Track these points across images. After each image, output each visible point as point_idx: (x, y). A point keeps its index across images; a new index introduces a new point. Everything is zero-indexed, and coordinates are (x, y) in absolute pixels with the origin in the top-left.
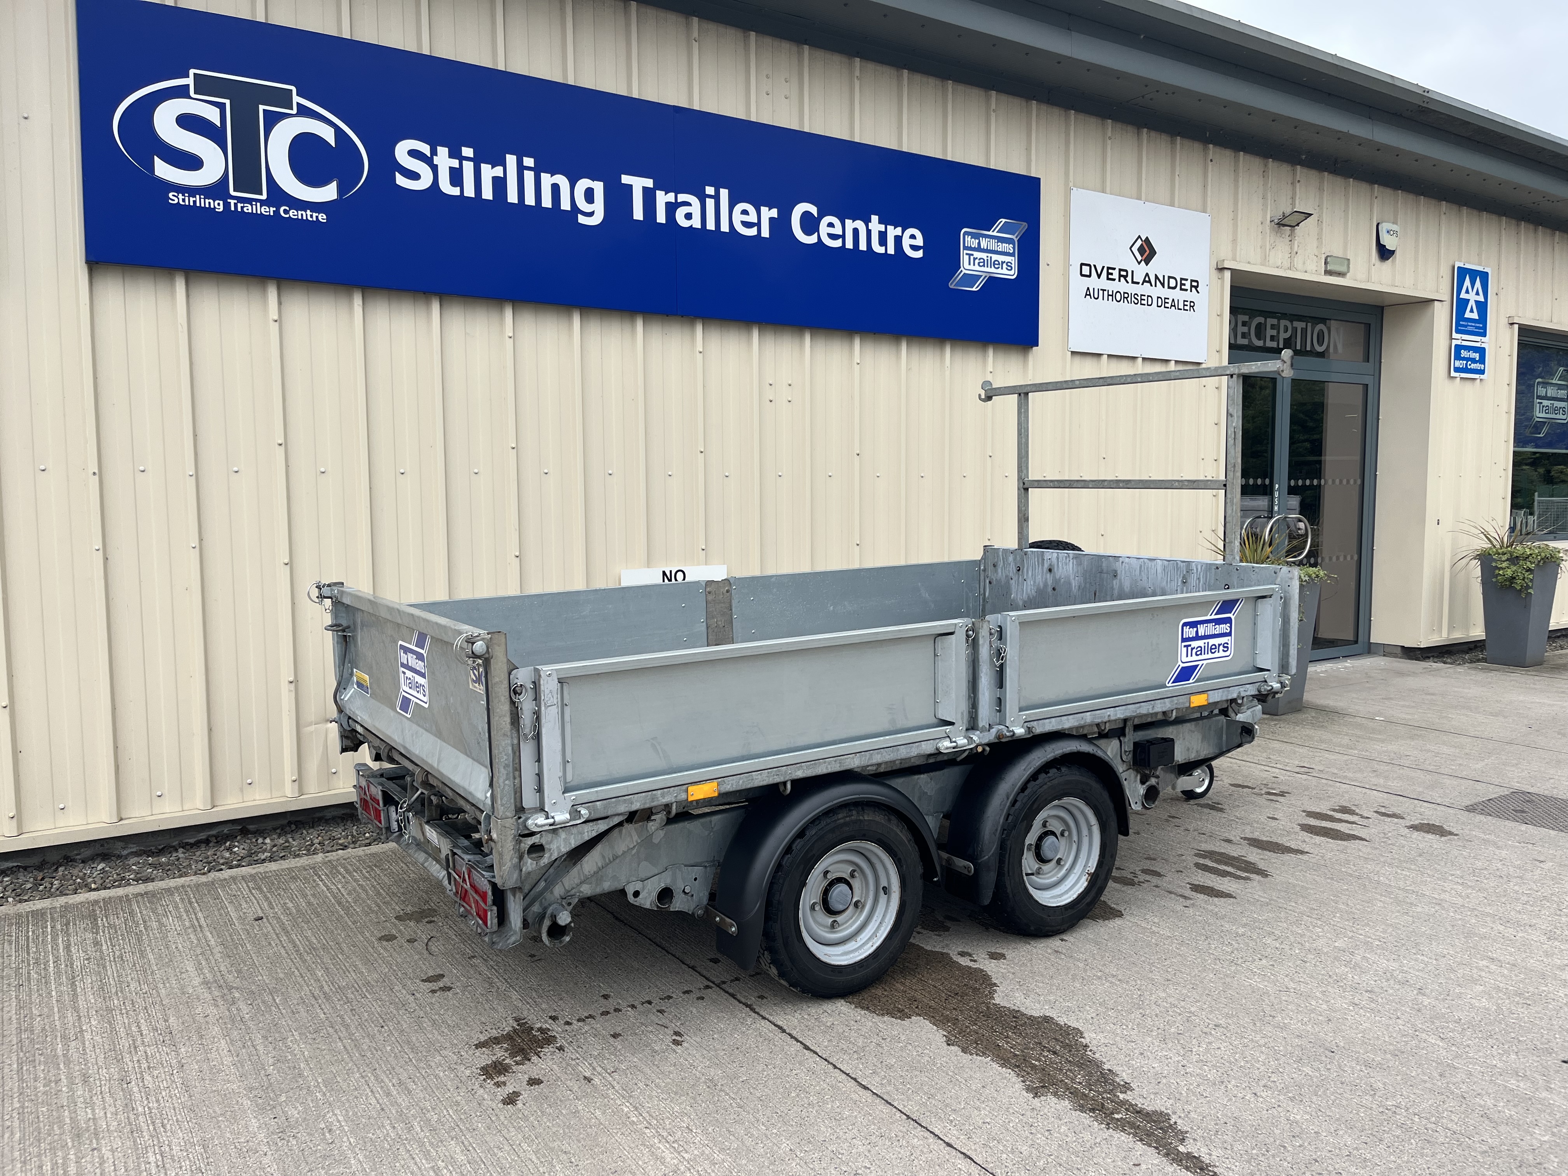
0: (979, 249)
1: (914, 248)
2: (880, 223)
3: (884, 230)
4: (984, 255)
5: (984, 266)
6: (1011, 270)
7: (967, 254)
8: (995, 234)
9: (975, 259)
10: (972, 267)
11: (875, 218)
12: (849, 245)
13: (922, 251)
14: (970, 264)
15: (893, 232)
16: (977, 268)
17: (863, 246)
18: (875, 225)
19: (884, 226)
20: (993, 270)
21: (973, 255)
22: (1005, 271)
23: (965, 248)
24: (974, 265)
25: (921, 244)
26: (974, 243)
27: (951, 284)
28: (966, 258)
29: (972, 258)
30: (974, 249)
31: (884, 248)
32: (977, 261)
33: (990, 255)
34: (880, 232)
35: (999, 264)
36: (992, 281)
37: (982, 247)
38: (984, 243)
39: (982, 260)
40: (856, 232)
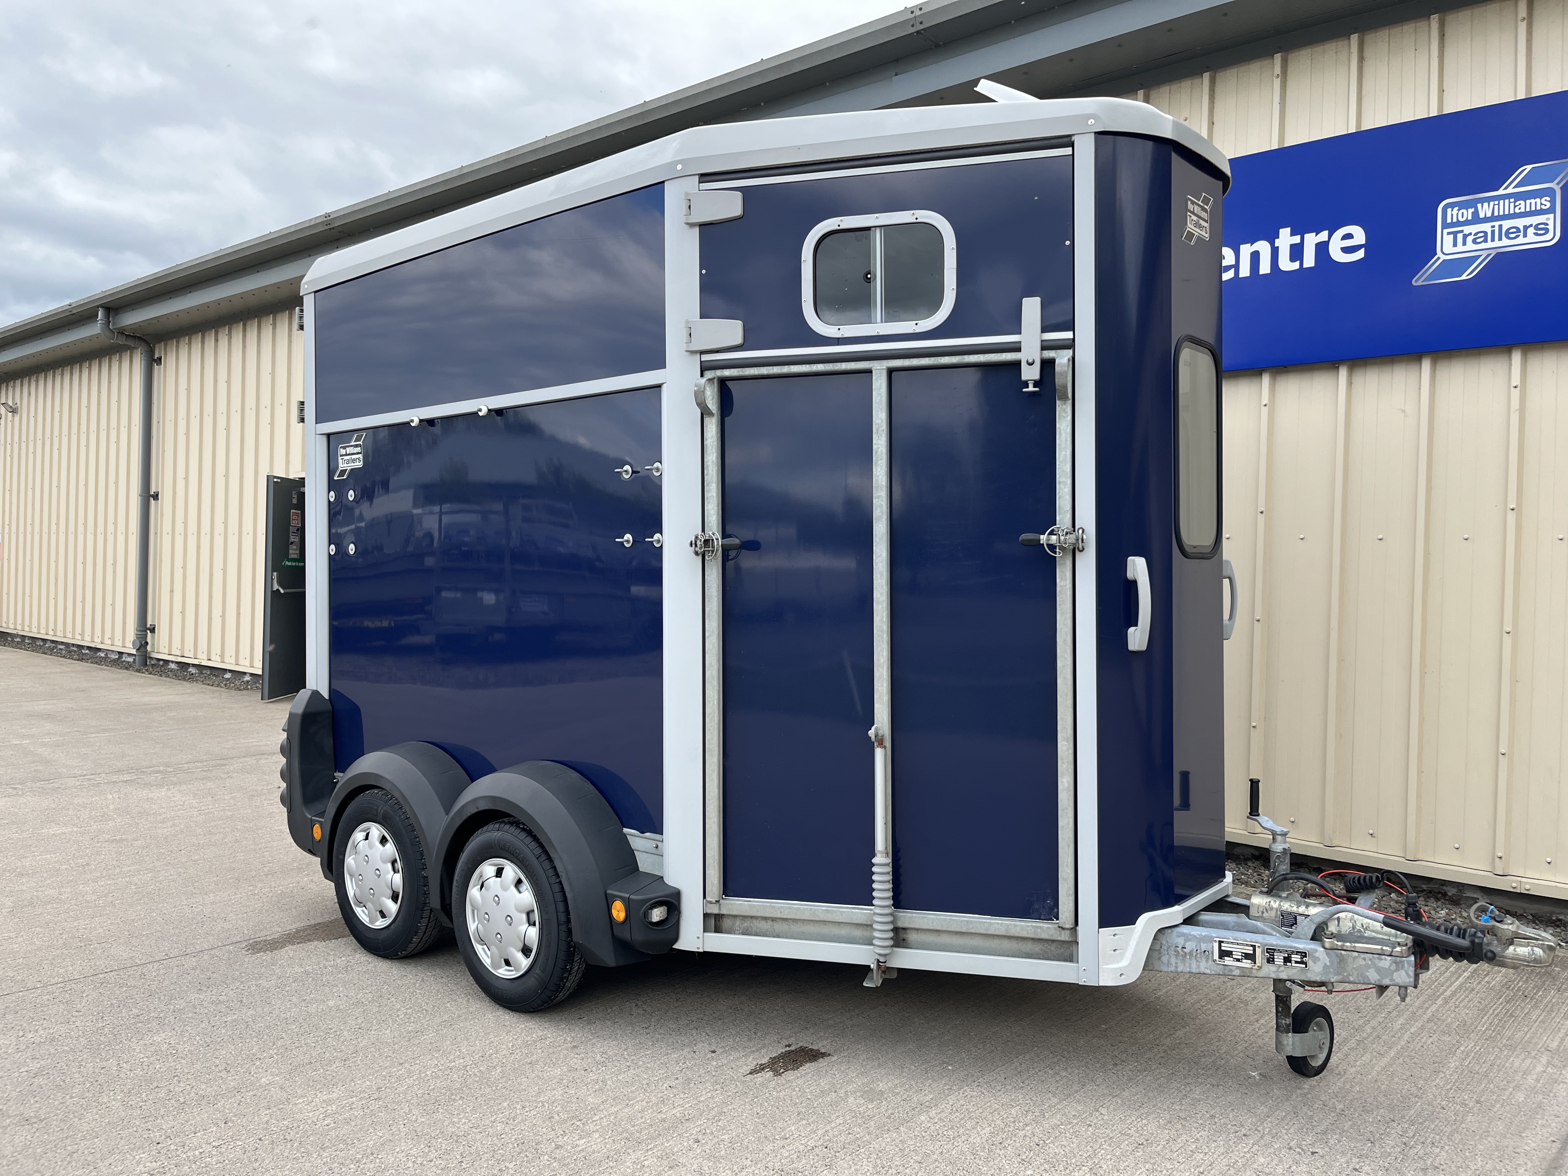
0: (1476, 219)
1: (1347, 250)
2: (1291, 235)
3: (1299, 241)
4: (1487, 227)
5: (1486, 241)
6: (1547, 231)
7: (1449, 233)
8: (1510, 190)
9: (1465, 237)
10: (1460, 247)
11: (1285, 232)
12: (1245, 271)
13: (1363, 250)
14: (1455, 245)
15: (1311, 240)
16: (1470, 246)
17: (1265, 268)
18: (1286, 239)
19: (1299, 237)
20: (1505, 242)
21: (1462, 231)
22: (1531, 237)
23: (1445, 225)
24: (1464, 244)
25: (1364, 242)
26: (1468, 214)
27: (1416, 281)
28: (1448, 240)
29: (1460, 236)
30: (1467, 223)
31: (1298, 263)
32: (1469, 239)
33: (1497, 224)
34: (1291, 245)
35: (1518, 230)
36: (1502, 260)
37: (1482, 215)
38: (1485, 210)
39: (1482, 234)
40: (1255, 256)
